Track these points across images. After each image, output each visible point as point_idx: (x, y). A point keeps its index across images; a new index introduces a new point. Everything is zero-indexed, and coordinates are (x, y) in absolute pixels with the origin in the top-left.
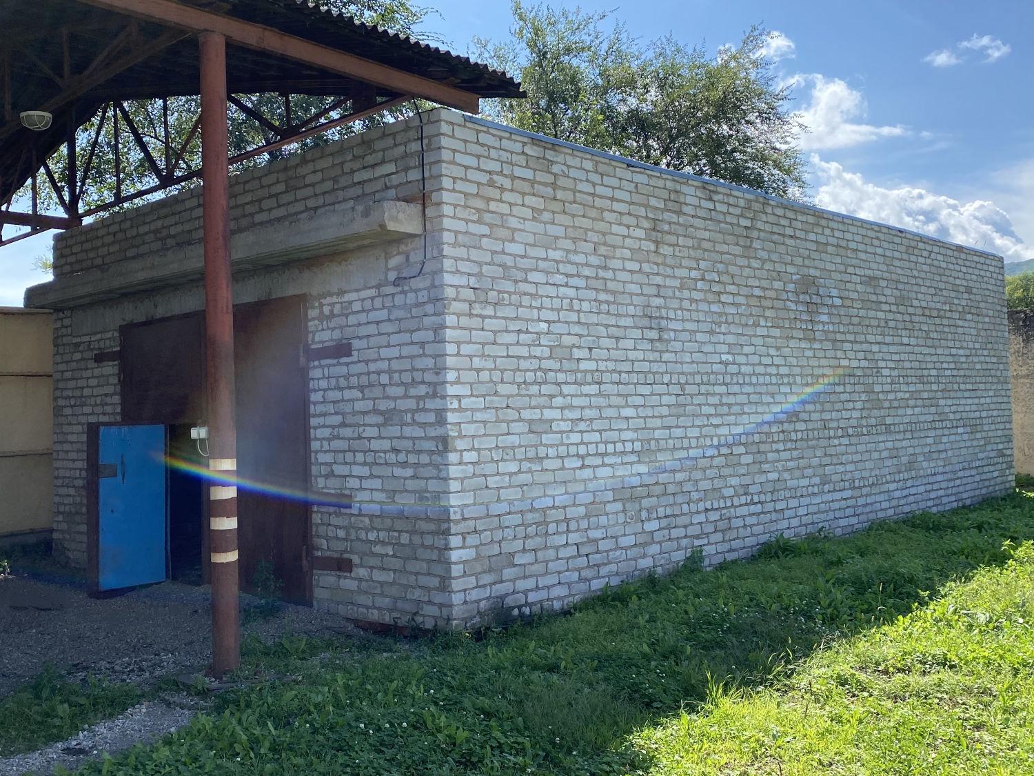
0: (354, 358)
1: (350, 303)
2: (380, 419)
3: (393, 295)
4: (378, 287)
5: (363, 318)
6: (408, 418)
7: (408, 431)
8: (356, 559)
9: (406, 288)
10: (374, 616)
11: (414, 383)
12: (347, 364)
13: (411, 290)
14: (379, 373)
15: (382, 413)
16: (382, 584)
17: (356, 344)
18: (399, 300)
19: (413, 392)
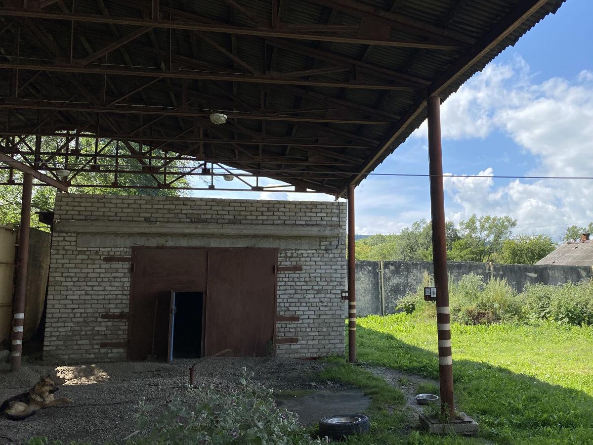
0: (304, 271)
1: (302, 254)
2: (315, 292)
3: (323, 254)
4: (316, 250)
5: (308, 259)
6: (329, 292)
7: (328, 296)
8: (300, 338)
9: (329, 252)
10: (309, 355)
11: (331, 281)
12: (299, 274)
13: (332, 253)
14: (315, 277)
15: (316, 290)
16: (313, 345)
17: (304, 267)
18: (326, 255)
19: (331, 284)
